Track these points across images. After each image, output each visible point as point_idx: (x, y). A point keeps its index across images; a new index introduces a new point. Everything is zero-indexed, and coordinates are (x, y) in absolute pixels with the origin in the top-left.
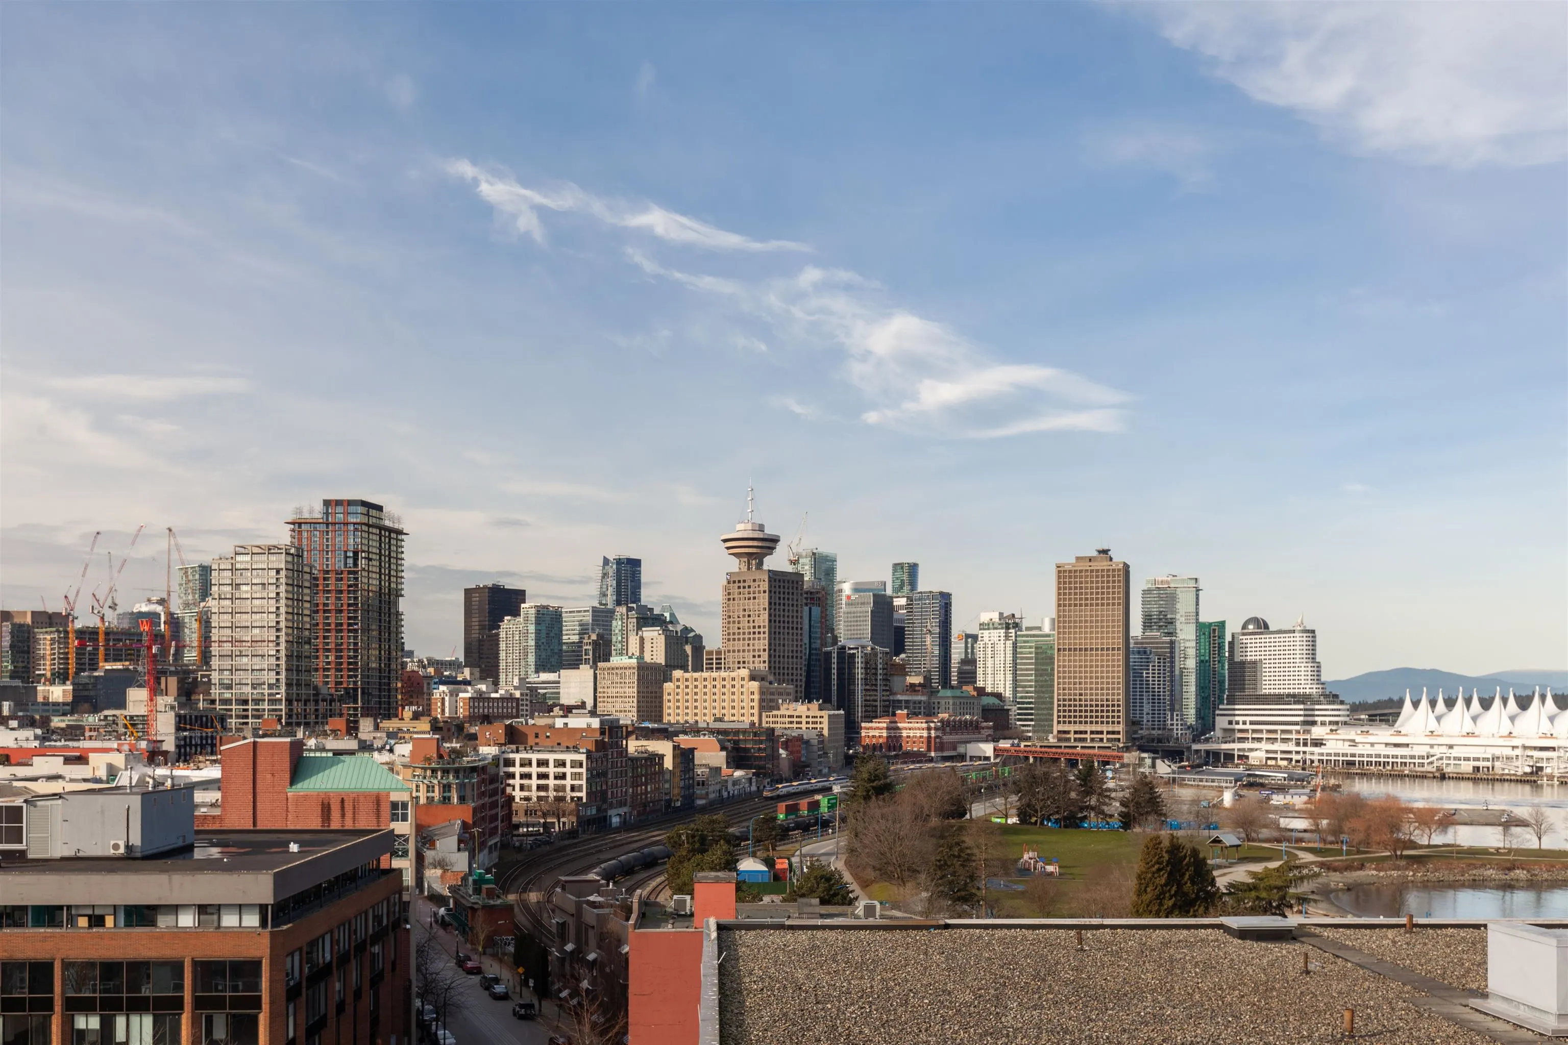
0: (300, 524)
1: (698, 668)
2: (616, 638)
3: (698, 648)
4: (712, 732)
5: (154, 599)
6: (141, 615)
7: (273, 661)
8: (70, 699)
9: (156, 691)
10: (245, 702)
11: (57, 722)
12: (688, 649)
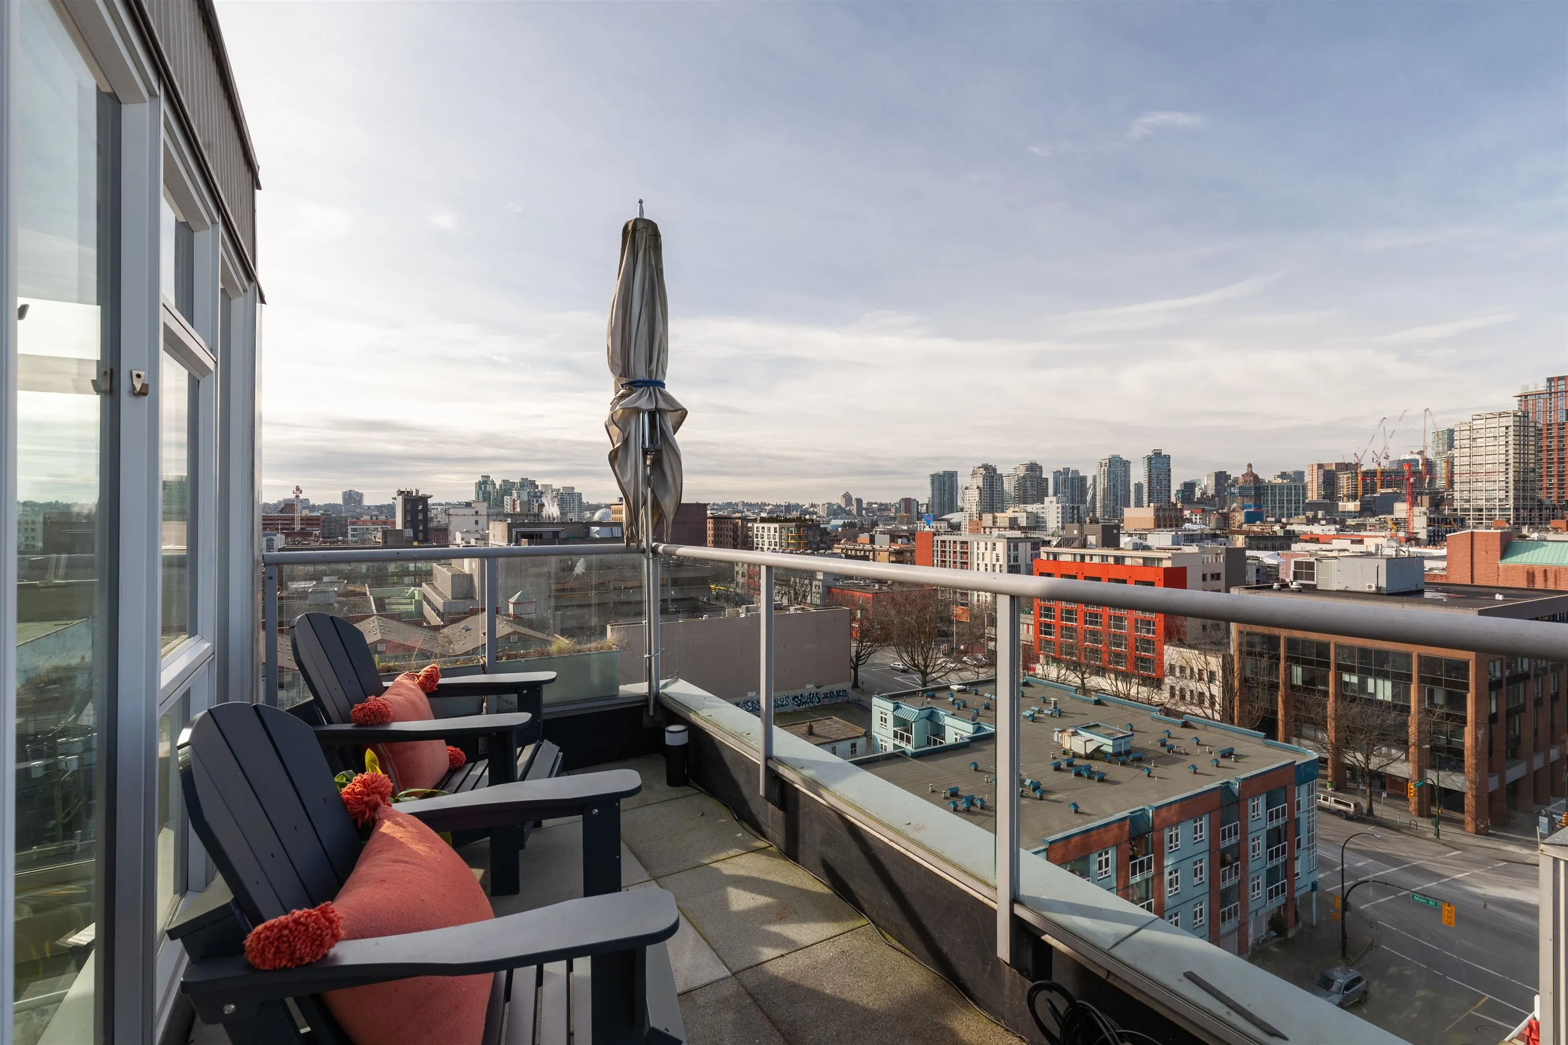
0: (1526, 396)
5: (1416, 451)
6: (1405, 461)
7: (1503, 484)
8: (1358, 509)
9: (1413, 503)
10: (1481, 510)
11: (1350, 522)
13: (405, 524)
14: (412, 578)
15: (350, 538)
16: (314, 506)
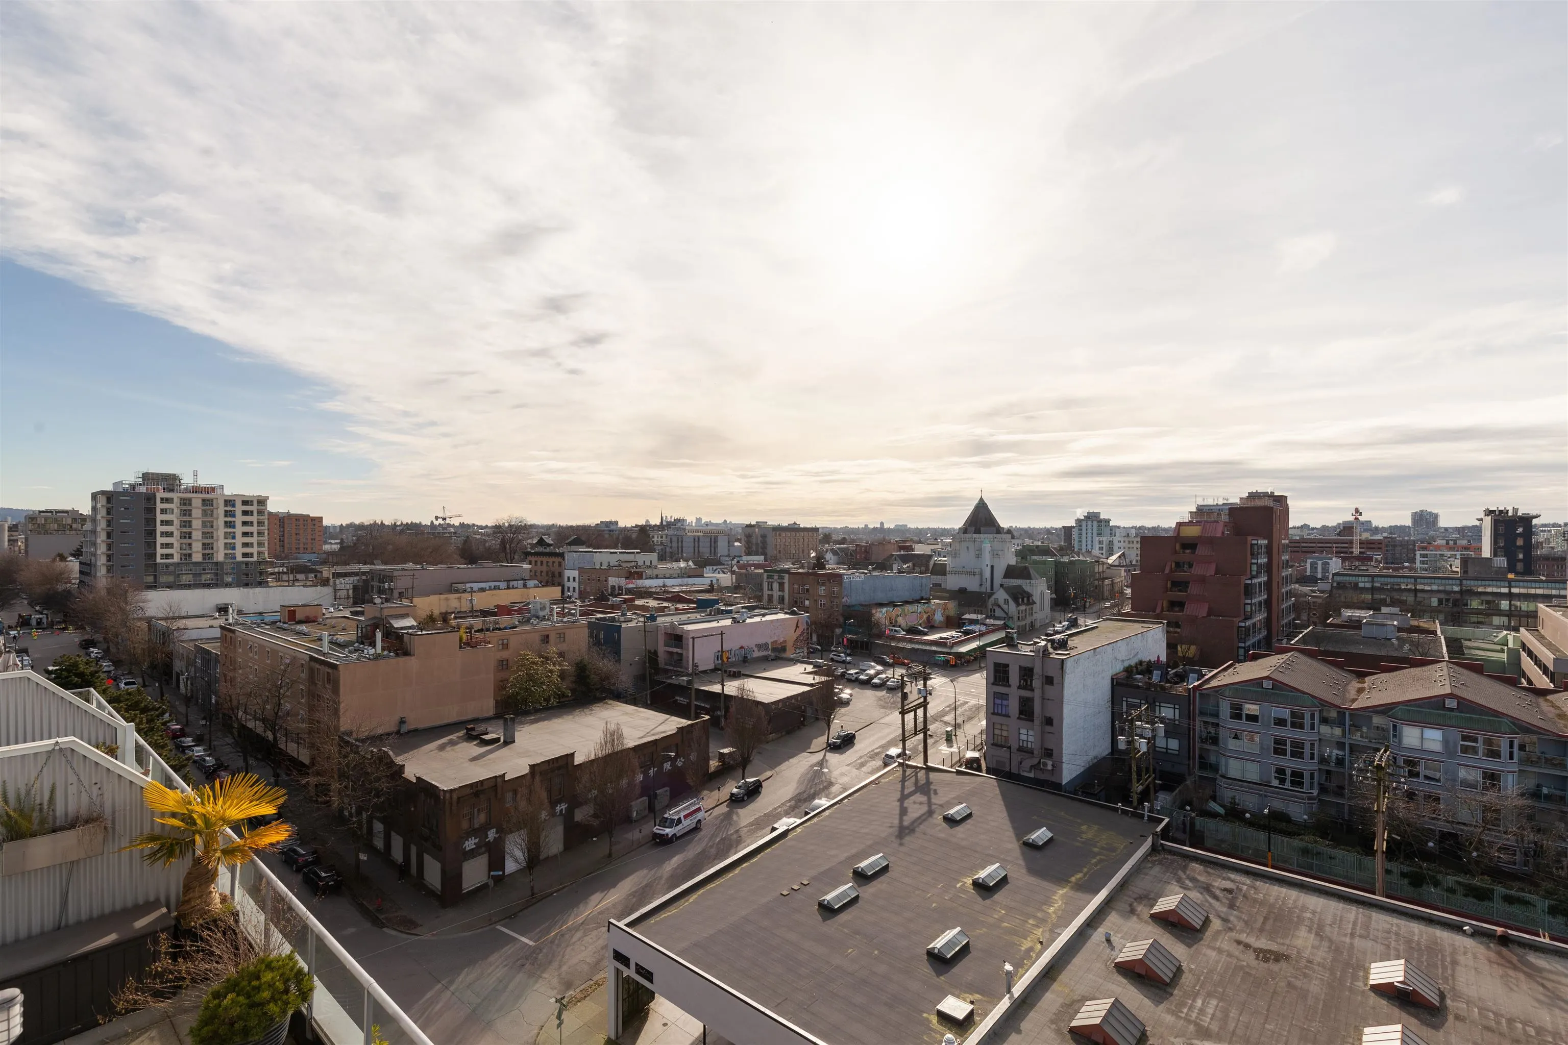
13: (1495, 552)
14: (1505, 620)
15: (1418, 564)
16: (1377, 528)
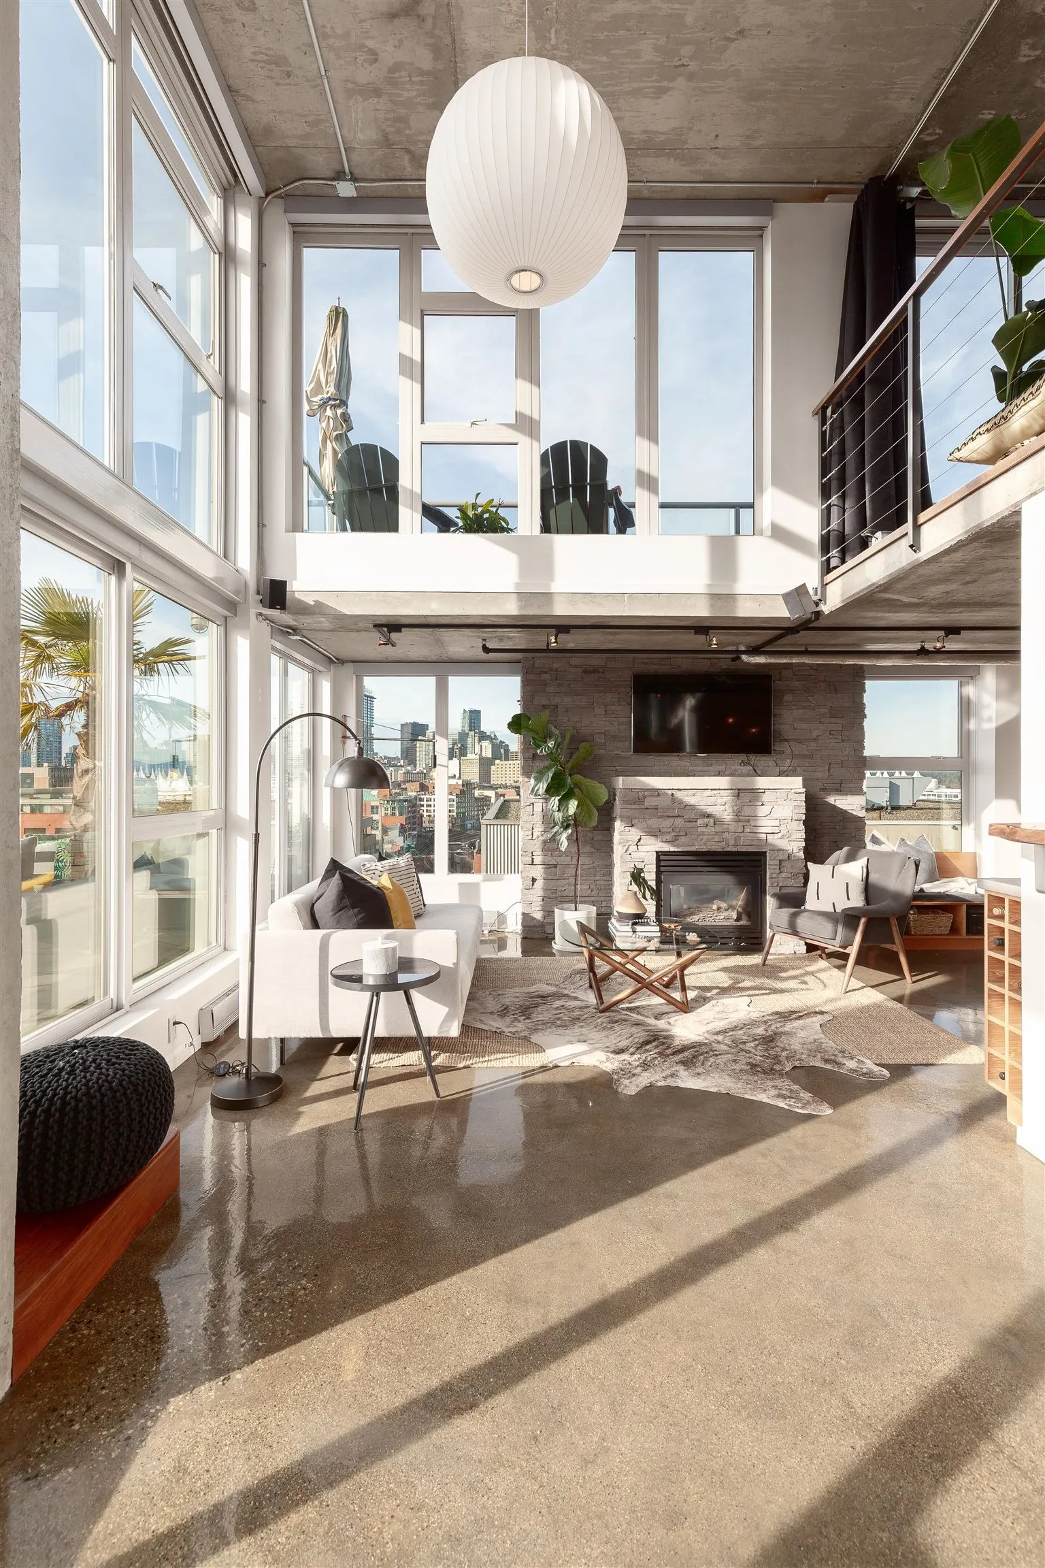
1: (507, 759)
2: (469, 746)
3: (507, 751)
4: (513, 787)
12: (502, 751)
